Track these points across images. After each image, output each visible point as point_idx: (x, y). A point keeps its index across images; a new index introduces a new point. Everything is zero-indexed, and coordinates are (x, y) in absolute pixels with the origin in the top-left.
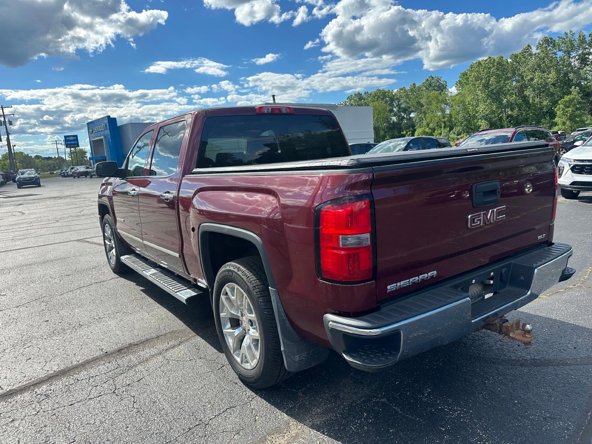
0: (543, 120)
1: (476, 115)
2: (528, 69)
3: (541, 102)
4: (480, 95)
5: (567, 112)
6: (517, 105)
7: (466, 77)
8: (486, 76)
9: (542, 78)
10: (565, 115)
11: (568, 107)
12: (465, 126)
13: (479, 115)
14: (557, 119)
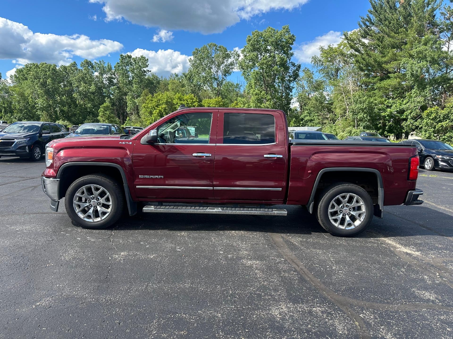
0: (88, 117)
1: (36, 106)
2: (75, 79)
3: (85, 105)
4: (39, 90)
5: (106, 114)
6: (68, 103)
7: (22, 73)
8: (43, 77)
9: (86, 88)
10: (104, 116)
11: (106, 111)
12: (25, 113)
13: (38, 106)
14: (99, 118)
